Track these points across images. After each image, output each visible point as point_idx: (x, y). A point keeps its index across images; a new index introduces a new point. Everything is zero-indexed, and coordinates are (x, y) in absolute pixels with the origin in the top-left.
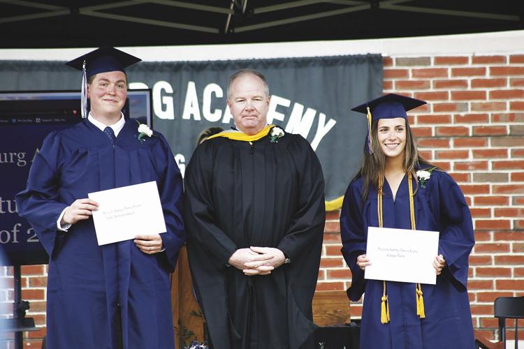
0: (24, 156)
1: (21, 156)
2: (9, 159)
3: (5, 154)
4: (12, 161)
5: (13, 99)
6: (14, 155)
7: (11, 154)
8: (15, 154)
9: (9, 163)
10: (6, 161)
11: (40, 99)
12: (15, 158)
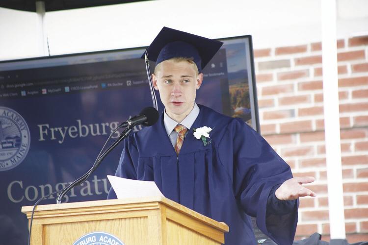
0: (116, 126)
1: (114, 126)
2: (101, 131)
3: (97, 125)
4: (104, 133)
5: (101, 61)
6: (106, 126)
7: (103, 125)
8: (107, 124)
9: (102, 136)
10: (98, 133)
11: (129, 58)
12: (108, 129)
